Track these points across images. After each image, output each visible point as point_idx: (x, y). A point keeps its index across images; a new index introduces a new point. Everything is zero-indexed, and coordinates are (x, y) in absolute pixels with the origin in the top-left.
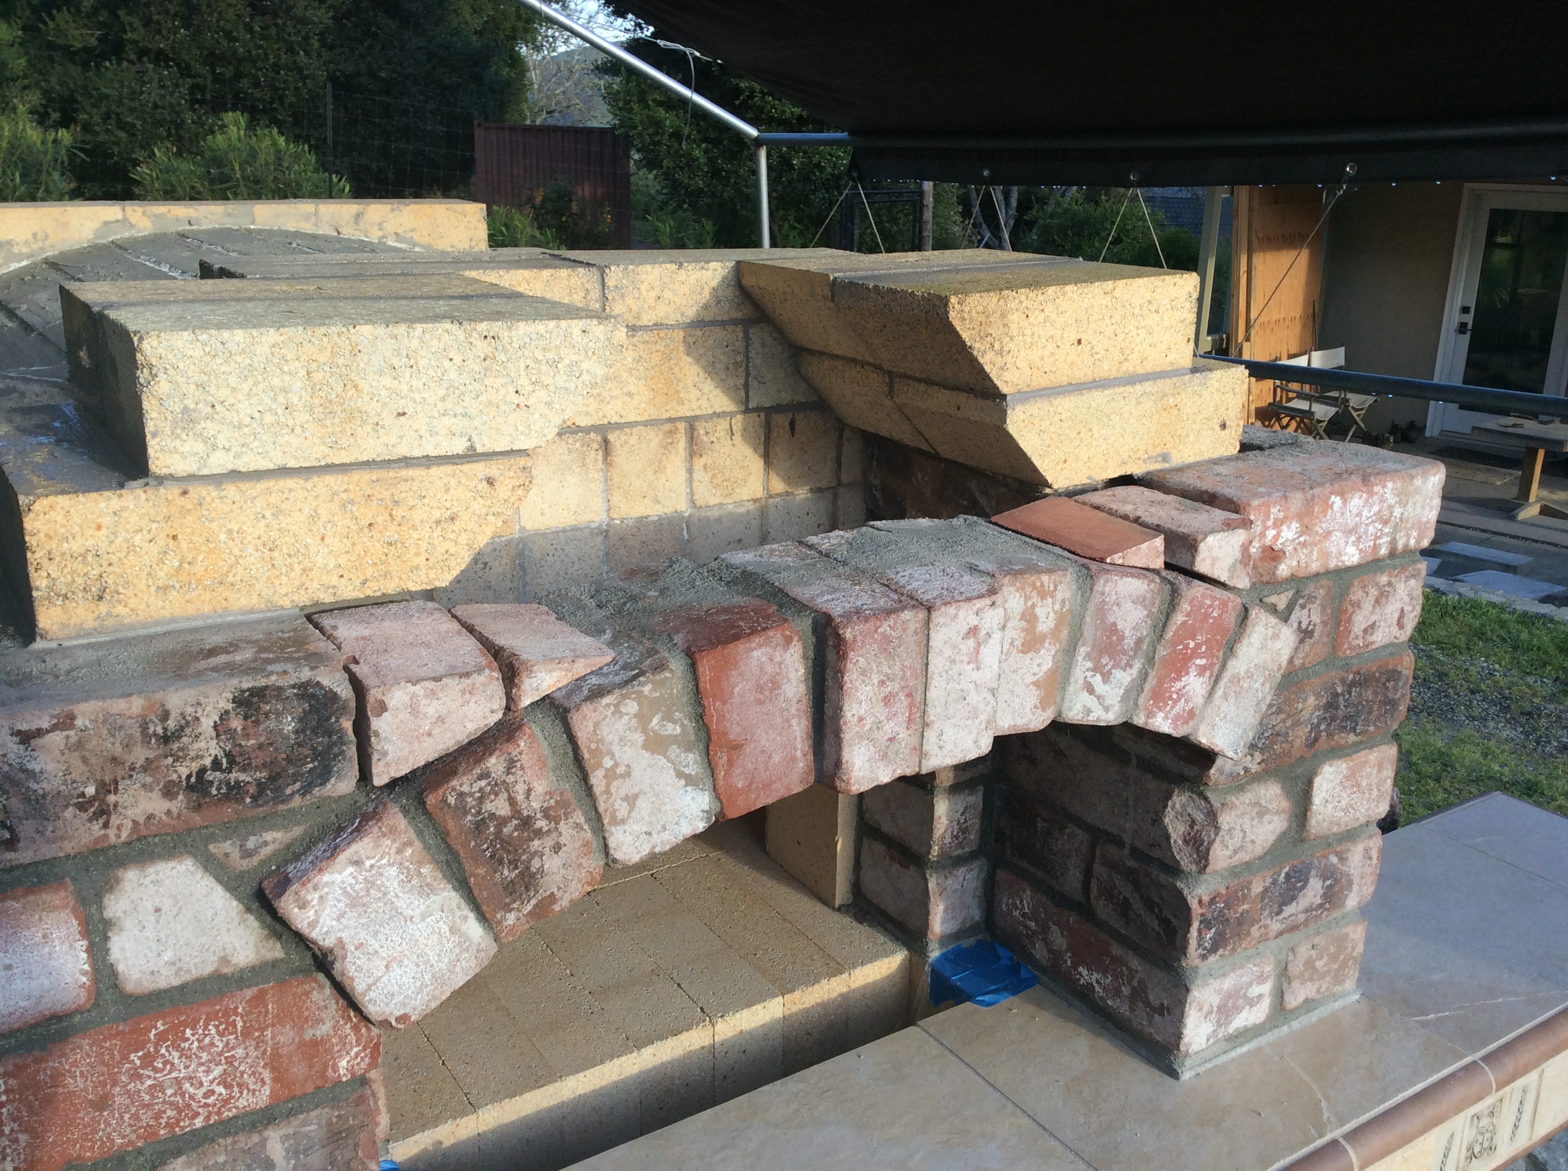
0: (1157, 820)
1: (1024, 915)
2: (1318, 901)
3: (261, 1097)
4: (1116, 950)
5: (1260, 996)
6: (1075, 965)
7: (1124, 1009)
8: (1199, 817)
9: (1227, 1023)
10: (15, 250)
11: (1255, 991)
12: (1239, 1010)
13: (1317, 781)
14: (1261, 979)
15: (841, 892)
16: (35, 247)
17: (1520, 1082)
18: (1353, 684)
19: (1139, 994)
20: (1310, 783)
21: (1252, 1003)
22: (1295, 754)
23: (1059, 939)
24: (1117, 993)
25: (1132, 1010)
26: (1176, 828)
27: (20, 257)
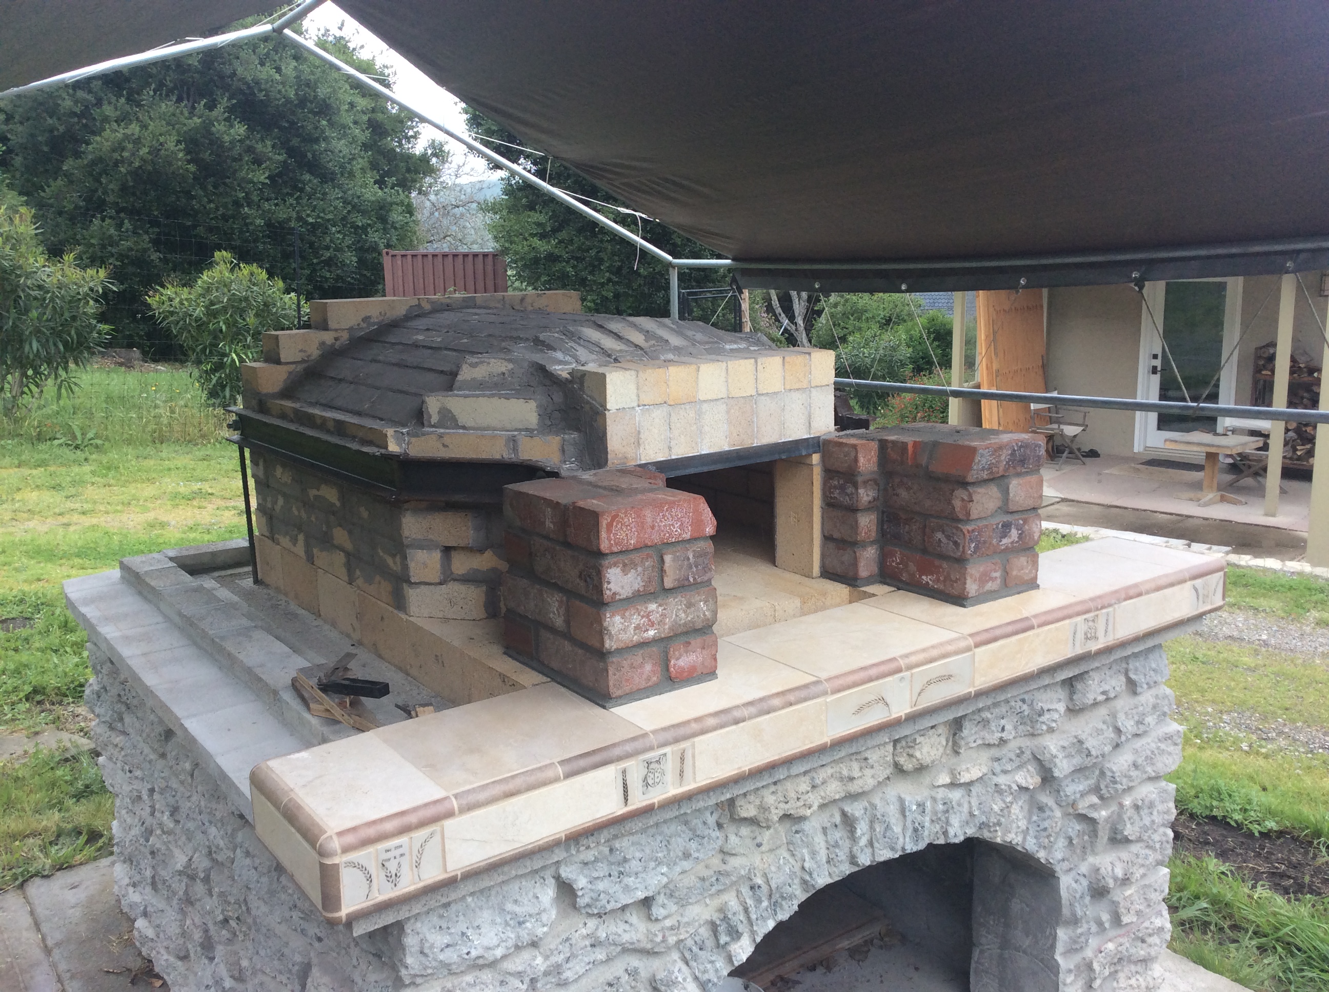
0: (949, 502)
1: (898, 564)
2: (1016, 539)
3: (687, 536)
4: (937, 563)
5: (996, 578)
6: (920, 576)
7: (941, 587)
8: (966, 498)
9: (983, 587)
10: (372, 320)
11: (994, 575)
12: (987, 581)
13: (1011, 486)
14: (996, 571)
15: (816, 570)
16: (381, 318)
17: (1104, 611)
18: (1021, 446)
19: (947, 578)
20: (1008, 488)
21: (993, 579)
22: (1001, 474)
23: (912, 567)
24: (938, 580)
25: (945, 586)
26: (957, 503)
27: (374, 324)
